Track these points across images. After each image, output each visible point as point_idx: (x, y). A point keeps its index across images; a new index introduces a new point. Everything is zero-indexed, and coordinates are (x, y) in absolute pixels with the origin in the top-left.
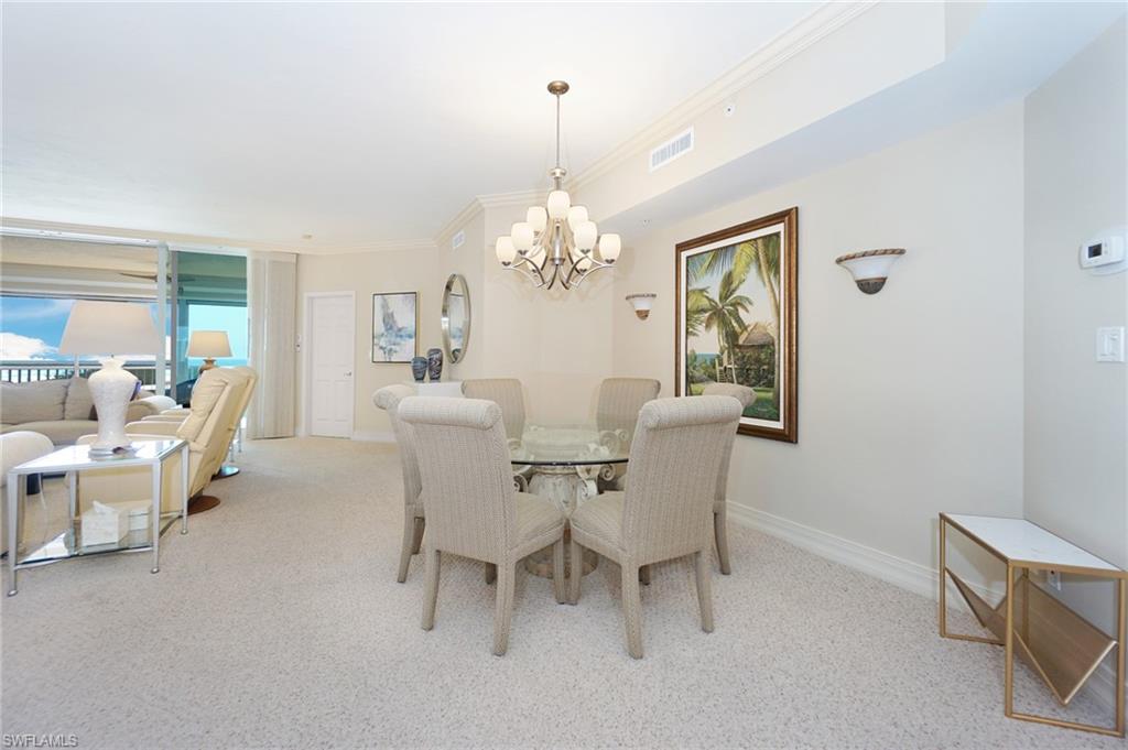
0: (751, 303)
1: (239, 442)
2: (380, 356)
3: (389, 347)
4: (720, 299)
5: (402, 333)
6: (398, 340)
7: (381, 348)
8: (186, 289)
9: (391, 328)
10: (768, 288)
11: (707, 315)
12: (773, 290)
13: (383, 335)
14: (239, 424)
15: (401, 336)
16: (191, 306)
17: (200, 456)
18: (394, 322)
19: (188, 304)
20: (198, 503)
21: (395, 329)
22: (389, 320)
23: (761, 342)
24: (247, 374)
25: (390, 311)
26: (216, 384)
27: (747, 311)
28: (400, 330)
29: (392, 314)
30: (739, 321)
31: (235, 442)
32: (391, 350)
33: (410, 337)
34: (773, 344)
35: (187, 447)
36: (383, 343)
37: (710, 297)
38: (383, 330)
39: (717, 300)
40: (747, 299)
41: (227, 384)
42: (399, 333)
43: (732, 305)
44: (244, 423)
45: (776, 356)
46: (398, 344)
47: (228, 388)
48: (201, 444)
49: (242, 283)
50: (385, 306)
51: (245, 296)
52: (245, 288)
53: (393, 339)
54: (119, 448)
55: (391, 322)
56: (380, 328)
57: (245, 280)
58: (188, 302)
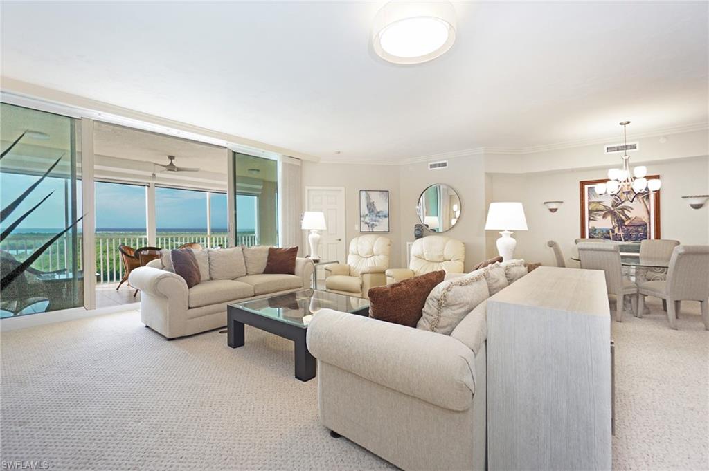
0: (632, 209)
2: (365, 228)
3: (371, 223)
4: (613, 206)
5: (380, 214)
6: (377, 218)
7: (366, 223)
9: (373, 211)
10: (643, 204)
11: (604, 212)
12: (645, 205)
13: (367, 215)
15: (379, 217)
18: (375, 208)
21: (376, 212)
22: (371, 206)
23: (638, 224)
25: (371, 201)
27: (630, 212)
28: (379, 212)
29: (373, 203)
30: (625, 215)
32: (373, 224)
33: (385, 217)
34: (646, 225)
36: (367, 220)
37: (605, 205)
38: (367, 212)
39: (610, 206)
40: (630, 207)
42: (378, 214)
43: (621, 209)
45: (648, 229)
46: (378, 221)
50: (368, 198)
53: (374, 218)
55: (372, 208)
56: (365, 211)
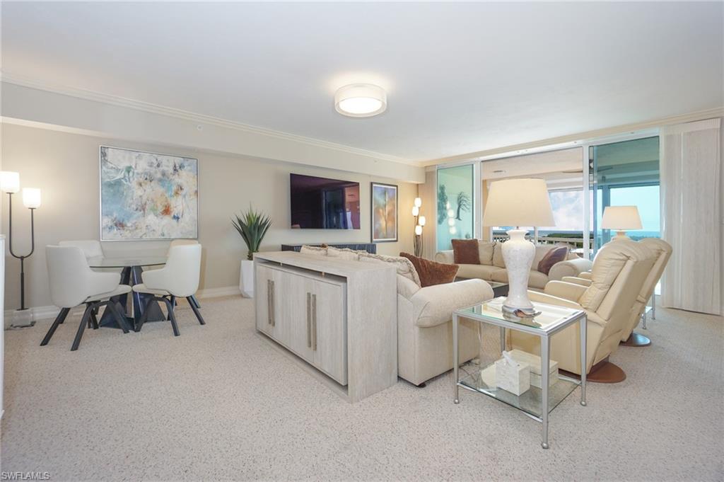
1: (653, 309)
8: (608, 177)
14: (651, 292)
16: (612, 190)
17: (601, 330)
19: (609, 188)
20: (603, 372)
24: (656, 247)
26: (617, 257)
31: (648, 309)
35: (585, 318)
41: (628, 258)
44: (658, 289)
47: (630, 263)
48: (602, 316)
49: (655, 164)
51: (658, 176)
52: (658, 169)
54: (519, 311)
57: (658, 162)
58: (609, 187)
